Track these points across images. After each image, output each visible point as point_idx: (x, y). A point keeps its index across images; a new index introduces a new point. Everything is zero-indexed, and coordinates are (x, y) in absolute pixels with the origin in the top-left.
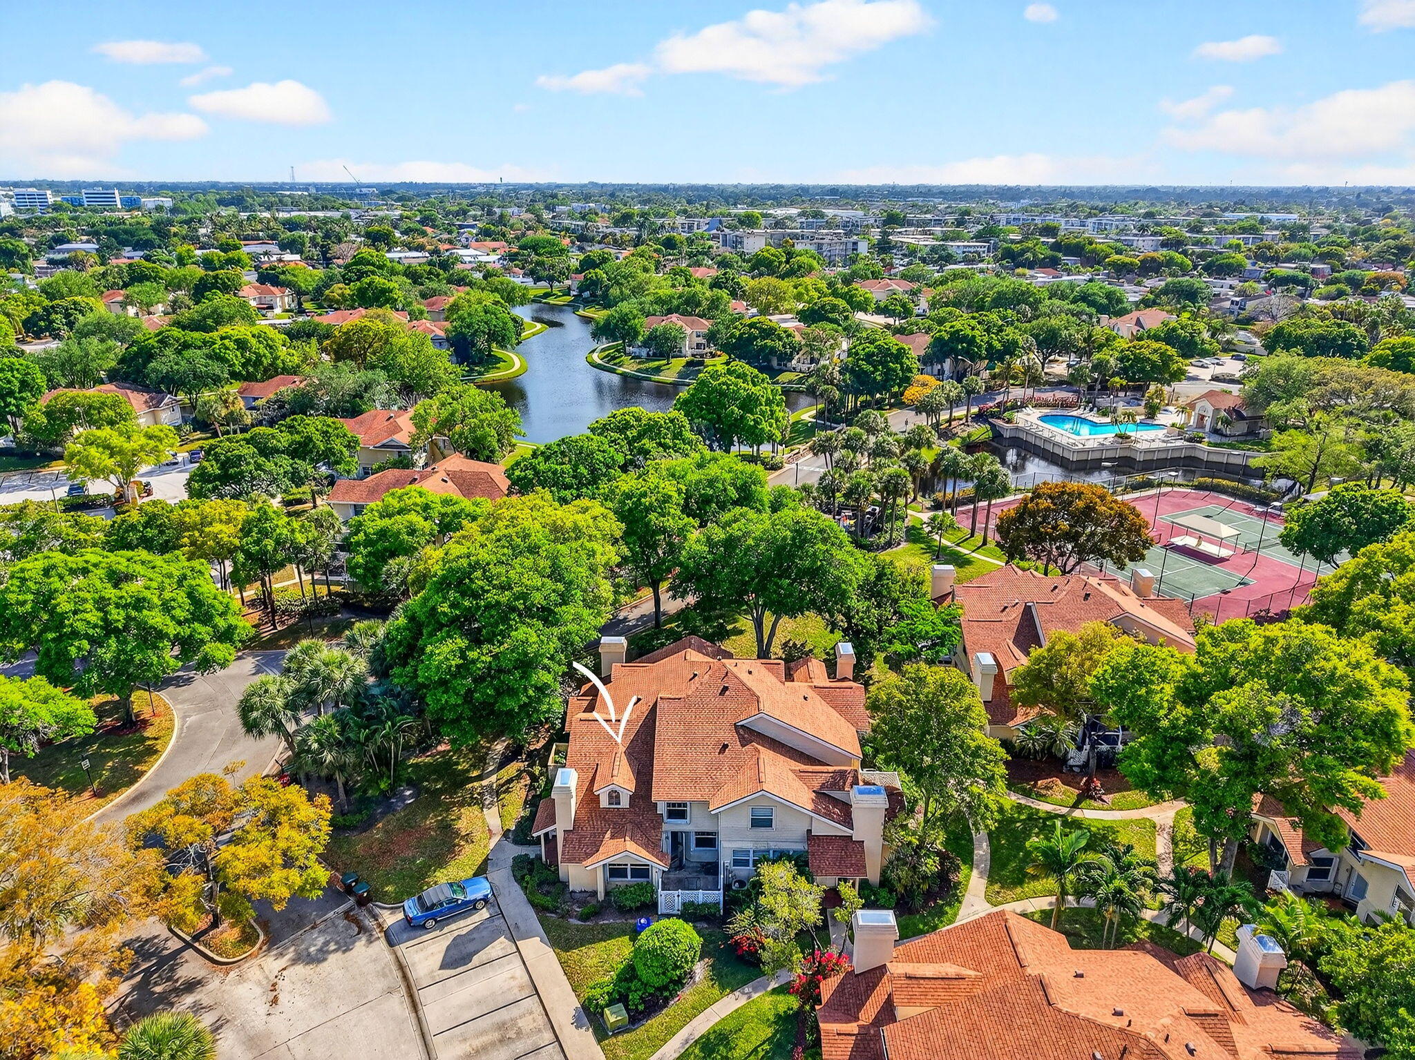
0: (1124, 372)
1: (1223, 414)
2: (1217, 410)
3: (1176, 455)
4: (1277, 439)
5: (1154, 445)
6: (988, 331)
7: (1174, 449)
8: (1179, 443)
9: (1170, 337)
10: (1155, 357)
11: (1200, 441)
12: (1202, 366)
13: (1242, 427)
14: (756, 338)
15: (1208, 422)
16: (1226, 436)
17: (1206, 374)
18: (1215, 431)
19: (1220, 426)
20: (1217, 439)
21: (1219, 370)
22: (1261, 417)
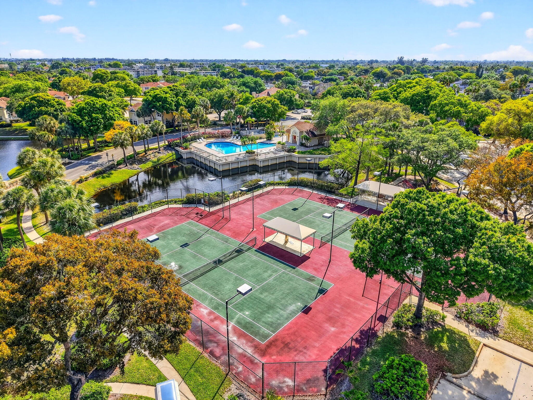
0: (253, 115)
1: (305, 134)
2: (301, 132)
3: (282, 161)
4: (334, 147)
5: (269, 156)
6: (177, 95)
7: (280, 158)
8: (282, 154)
9: (281, 98)
10: (269, 105)
11: (294, 151)
12: (298, 113)
13: (315, 141)
14: (34, 106)
15: (297, 139)
16: (307, 147)
17: (299, 117)
18: (302, 145)
19: (304, 141)
20: (303, 149)
21: (304, 114)
22: (324, 134)
